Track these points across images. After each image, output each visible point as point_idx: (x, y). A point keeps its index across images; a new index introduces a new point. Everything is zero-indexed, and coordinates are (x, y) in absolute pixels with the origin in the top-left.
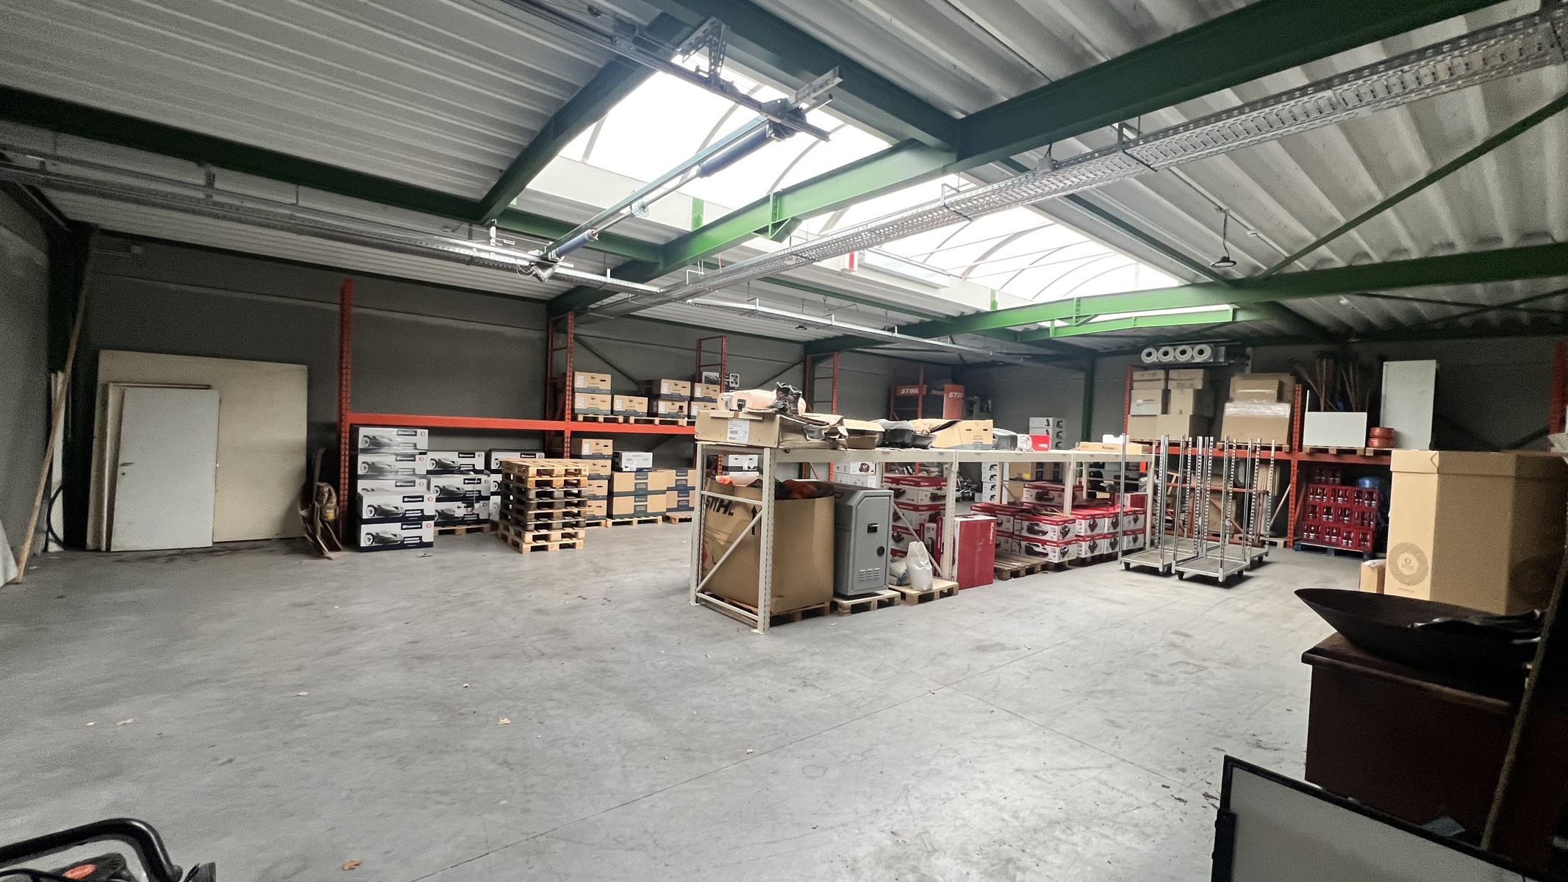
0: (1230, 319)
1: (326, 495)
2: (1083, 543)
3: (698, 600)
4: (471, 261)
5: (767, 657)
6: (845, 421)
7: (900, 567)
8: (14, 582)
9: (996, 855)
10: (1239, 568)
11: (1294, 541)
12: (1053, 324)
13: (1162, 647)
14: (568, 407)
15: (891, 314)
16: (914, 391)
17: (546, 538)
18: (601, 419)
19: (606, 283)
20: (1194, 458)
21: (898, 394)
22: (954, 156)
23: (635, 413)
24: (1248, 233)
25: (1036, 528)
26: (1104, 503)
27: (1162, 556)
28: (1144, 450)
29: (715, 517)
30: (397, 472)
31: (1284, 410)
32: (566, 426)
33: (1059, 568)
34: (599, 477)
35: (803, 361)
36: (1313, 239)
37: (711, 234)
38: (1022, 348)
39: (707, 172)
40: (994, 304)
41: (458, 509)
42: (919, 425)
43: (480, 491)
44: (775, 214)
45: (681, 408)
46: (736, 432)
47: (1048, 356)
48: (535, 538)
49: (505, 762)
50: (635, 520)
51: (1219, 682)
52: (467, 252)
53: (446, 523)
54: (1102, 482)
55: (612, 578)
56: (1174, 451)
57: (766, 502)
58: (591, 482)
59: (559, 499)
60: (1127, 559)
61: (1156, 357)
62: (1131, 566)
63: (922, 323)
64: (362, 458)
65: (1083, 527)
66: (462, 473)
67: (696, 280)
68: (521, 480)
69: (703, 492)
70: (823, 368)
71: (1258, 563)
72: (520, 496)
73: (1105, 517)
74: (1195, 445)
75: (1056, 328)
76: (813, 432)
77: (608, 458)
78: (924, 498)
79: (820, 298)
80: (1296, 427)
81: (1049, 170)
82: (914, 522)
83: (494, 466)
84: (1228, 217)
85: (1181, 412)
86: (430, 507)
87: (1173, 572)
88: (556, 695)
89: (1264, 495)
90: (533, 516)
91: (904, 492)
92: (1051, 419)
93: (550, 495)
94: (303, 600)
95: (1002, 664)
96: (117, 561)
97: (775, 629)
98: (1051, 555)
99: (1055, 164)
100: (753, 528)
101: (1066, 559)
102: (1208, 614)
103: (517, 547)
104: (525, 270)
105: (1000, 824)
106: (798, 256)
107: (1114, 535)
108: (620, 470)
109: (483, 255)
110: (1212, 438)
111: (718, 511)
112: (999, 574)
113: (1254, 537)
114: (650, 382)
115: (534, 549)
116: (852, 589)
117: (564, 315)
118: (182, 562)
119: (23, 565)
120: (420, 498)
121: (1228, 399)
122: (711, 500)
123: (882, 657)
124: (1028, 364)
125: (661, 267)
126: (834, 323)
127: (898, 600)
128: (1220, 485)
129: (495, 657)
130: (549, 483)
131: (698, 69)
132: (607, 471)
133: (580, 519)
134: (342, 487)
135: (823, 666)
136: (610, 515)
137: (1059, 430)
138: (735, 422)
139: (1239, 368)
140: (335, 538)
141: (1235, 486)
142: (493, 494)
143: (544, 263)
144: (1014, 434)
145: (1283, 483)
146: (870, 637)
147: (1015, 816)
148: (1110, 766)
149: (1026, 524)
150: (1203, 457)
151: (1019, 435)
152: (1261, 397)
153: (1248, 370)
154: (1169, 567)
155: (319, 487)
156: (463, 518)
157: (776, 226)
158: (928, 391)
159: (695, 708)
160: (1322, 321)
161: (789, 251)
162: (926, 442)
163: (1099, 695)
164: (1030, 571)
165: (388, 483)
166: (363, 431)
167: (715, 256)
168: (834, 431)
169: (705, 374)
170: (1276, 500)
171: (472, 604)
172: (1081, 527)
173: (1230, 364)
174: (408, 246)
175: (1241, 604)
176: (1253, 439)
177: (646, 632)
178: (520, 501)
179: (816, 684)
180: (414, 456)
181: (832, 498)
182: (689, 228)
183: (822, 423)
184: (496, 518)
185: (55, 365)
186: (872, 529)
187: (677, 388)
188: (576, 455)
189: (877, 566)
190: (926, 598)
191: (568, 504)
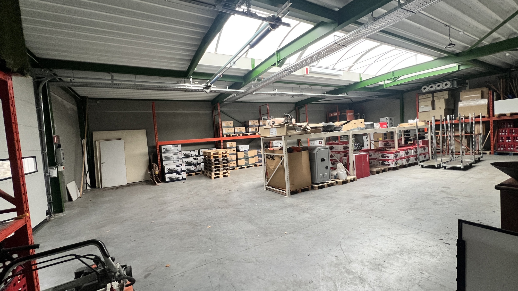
0: (457, 69)
1: (155, 167)
2: (404, 159)
3: (267, 188)
4: (186, 90)
5: (290, 204)
6: (309, 124)
7: (335, 173)
8: (80, 198)
9: (374, 263)
10: (470, 163)
11: (494, 151)
12: (385, 82)
13: (438, 192)
14: (221, 133)
15: (324, 88)
16: (335, 114)
17: (218, 174)
18: (231, 136)
19: (227, 91)
20: (447, 125)
21: (330, 116)
22: (337, 24)
23: (242, 133)
24: (460, 33)
25: (385, 155)
26: (411, 145)
27: (436, 161)
28: (425, 124)
29: (269, 161)
30: (173, 158)
31: (485, 102)
32: (221, 139)
33: (395, 169)
34: (233, 154)
35: (295, 109)
36: (490, 30)
37: (258, 69)
38: (373, 93)
39: (252, 46)
40: (361, 79)
41: (192, 168)
42: (337, 124)
43: (198, 162)
44: (278, 58)
45: (256, 129)
46: (272, 132)
47: (384, 95)
48: (215, 174)
49: (210, 238)
50: (246, 167)
51: (462, 203)
52: (184, 88)
53: (189, 172)
54: (410, 137)
55: (239, 184)
56: (437, 123)
57: (285, 154)
58: (230, 156)
59: (221, 161)
60: (422, 164)
61: (428, 89)
62: (424, 166)
63: (335, 90)
64: (163, 155)
65: (403, 153)
66: (192, 157)
67: (255, 86)
68: (209, 157)
69: (264, 154)
70: (302, 111)
71: (478, 161)
72: (209, 162)
73: (411, 149)
74: (446, 120)
75: (386, 84)
76: (298, 129)
77: (235, 148)
78: (341, 148)
79: (297, 86)
80: (491, 108)
81: (372, 22)
82: (338, 157)
83: (201, 154)
84: (451, 28)
85: (440, 108)
86: (184, 168)
87: (441, 166)
88: (224, 219)
89: (479, 135)
90: (214, 167)
91: (334, 147)
92: (388, 118)
93: (218, 160)
94: (151, 197)
95: (374, 201)
96: (104, 190)
97: (292, 196)
98: (391, 165)
99: (374, 19)
100: (282, 163)
101: (397, 165)
102: (457, 180)
103: (210, 177)
104: (202, 91)
105: (375, 253)
106: (287, 71)
107: (416, 156)
108: (239, 151)
109: (189, 88)
110: (453, 115)
111: (270, 159)
112: (372, 173)
113: (475, 152)
114: (245, 122)
115: (215, 178)
116: (318, 181)
117: (216, 104)
118: (120, 189)
119: (81, 193)
120: (181, 165)
121: (460, 101)
122: (267, 156)
123: (330, 202)
124: (378, 99)
125: (244, 83)
126: (304, 94)
127: (335, 184)
128: (459, 133)
129: (205, 209)
130: (217, 157)
131: (244, 11)
132: (235, 152)
133: (228, 167)
134: (159, 164)
135: (309, 206)
136: (237, 166)
137: (391, 121)
138: (272, 129)
139: (464, 88)
140: (159, 179)
141: (466, 133)
142: (202, 162)
143: (207, 87)
144: (373, 123)
145: (487, 130)
146: (325, 196)
147: (381, 250)
148: (418, 233)
149: (381, 154)
150: (450, 124)
151: (375, 123)
152: (473, 98)
153: (467, 88)
154: (440, 165)
155: (153, 165)
156: (194, 170)
157: (278, 62)
158: (341, 113)
159: (267, 221)
160: (498, 64)
161: (284, 70)
162: (339, 129)
163: (413, 210)
164: (384, 171)
165: (172, 162)
166: (163, 147)
167: (260, 77)
168: (305, 128)
169: (263, 117)
170: (484, 137)
171: (198, 195)
172: (402, 153)
173: (459, 88)
174: (167, 89)
175: (471, 176)
176: (471, 115)
177: (251, 199)
178: (209, 163)
179: (307, 211)
180: (178, 153)
181: (308, 150)
182: (251, 69)
183: (301, 126)
184: (203, 170)
185: (83, 138)
186: (323, 160)
187: (254, 123)
188: (225, 147)
189: (327, 172)
190: (345, 182)
191: (224, 163)
